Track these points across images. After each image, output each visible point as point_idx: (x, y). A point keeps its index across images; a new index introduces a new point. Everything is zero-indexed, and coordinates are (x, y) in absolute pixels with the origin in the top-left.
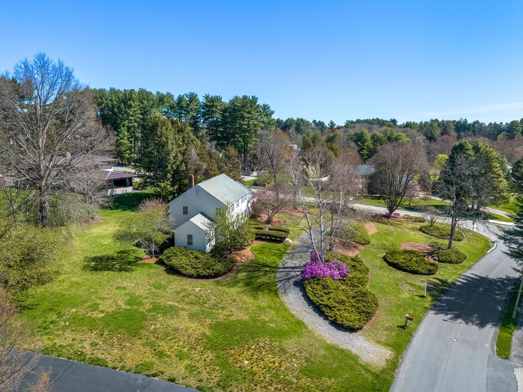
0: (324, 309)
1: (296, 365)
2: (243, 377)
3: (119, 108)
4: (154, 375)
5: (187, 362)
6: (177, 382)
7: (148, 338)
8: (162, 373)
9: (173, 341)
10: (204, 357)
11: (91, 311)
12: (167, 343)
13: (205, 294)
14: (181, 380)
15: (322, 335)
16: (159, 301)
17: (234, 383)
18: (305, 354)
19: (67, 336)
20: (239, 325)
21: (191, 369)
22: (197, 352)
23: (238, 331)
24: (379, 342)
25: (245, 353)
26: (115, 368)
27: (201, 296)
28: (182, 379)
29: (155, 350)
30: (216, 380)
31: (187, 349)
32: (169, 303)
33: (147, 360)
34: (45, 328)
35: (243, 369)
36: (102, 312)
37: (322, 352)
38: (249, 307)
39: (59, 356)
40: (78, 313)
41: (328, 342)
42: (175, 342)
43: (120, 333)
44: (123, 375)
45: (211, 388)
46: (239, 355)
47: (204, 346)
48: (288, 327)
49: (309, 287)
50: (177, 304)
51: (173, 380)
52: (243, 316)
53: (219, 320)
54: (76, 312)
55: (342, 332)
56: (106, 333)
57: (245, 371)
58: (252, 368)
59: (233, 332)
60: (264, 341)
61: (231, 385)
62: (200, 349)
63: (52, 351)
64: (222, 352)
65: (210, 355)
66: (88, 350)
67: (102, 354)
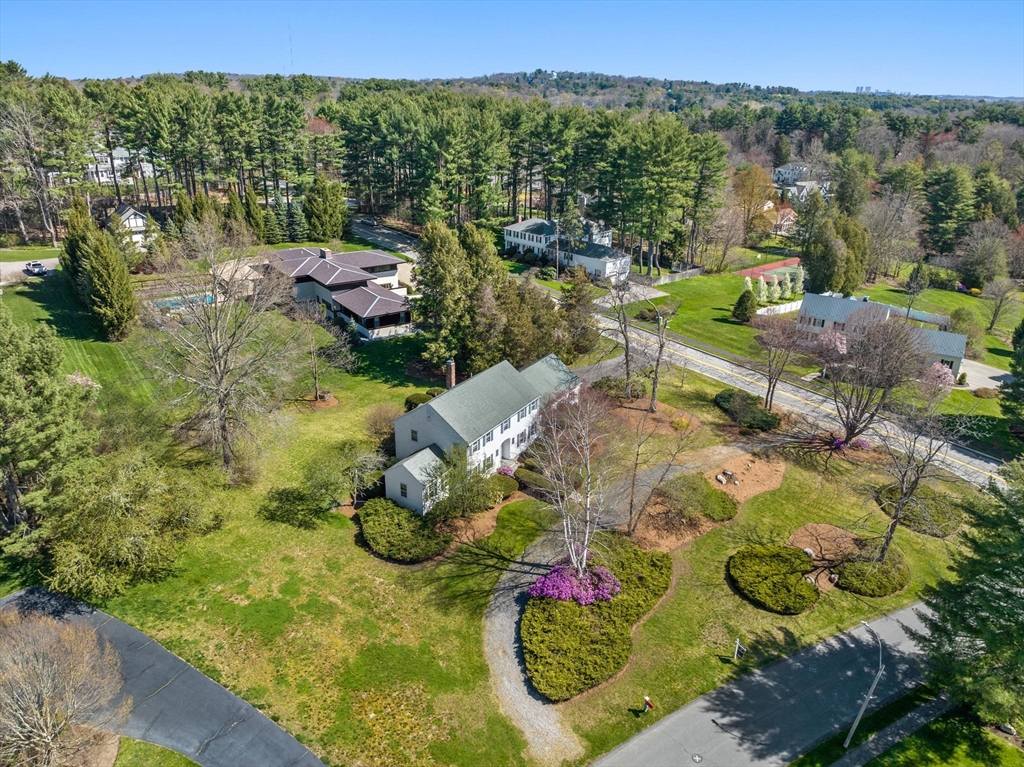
0: (527, 656)
1: (430, 737)
2: (356, 735)
3: (429, 148)
4: (261, 707)
5: (304, 698)
6: (279, 722)
7: (278, 652)
8: (270, 706)
9: (304, 662)
10: (327, 695)
11: (238, 593)
12: (296, 663)
13: (384, 591)
14: (285, 721)
15: (500, 697)
16: (320, 593)
17: (340, 742)
18: (455, 723)
19: (199, 627)
20: (398, 656)
21: (304, 708)
22: (322, 686)
23: (391, 664)
24: (576, 729)
25: (379, 701)
26: (226, 686)
27: (378, 594)
28: (288, 720)
29: (278, 671)
30: (323, 731)
31: (314, 678)
32: (332, 598)
33: (263, 684)
34: (180, 611)
35: (362, 725)
36: (248, 597)
37: (481, 725)
38: (430, 627)
39: (180, 655)
40: (222, 595)
41: (501, 711)
42: (306, 665)
43: (252, 636)
44: (229, 697)
45: (311, 741)
46: (370, 703)
47: (337, 679)
48: (461, 674)
49: (530, 611)
50: (340, 602)
51: (276, 719)
52: (412, 641)
53: (377, 641)
54: (221, 591)
55: (533, 700)
56: (238, 633)
57: (362, 729)
58: (374, 725)
59: (385, 665)
60: (416, 687)
61: (334, 744)
62: (329, 681)
63: (175, 646)
64: (352, 693)
65: (335, 694)
66: (209, 654)
67: (222, 663)
